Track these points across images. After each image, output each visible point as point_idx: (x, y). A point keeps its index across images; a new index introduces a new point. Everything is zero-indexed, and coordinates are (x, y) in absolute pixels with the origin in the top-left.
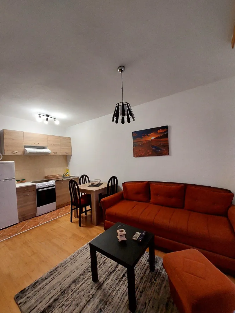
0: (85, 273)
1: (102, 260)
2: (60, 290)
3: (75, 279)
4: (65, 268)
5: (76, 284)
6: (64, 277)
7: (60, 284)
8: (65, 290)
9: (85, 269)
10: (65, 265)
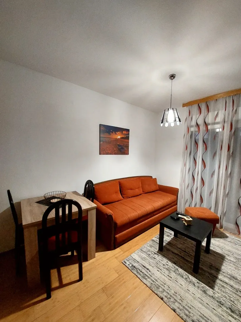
0: (191, 281)
1: (172, 265)
2: (221, 308)
3: (202, 291)
4: (191, 308)
5: (207, 290)
6: (205, 306)
7: (215, 309)
8: (218, 301)
9: (186, 281)
10: (186, 309)
